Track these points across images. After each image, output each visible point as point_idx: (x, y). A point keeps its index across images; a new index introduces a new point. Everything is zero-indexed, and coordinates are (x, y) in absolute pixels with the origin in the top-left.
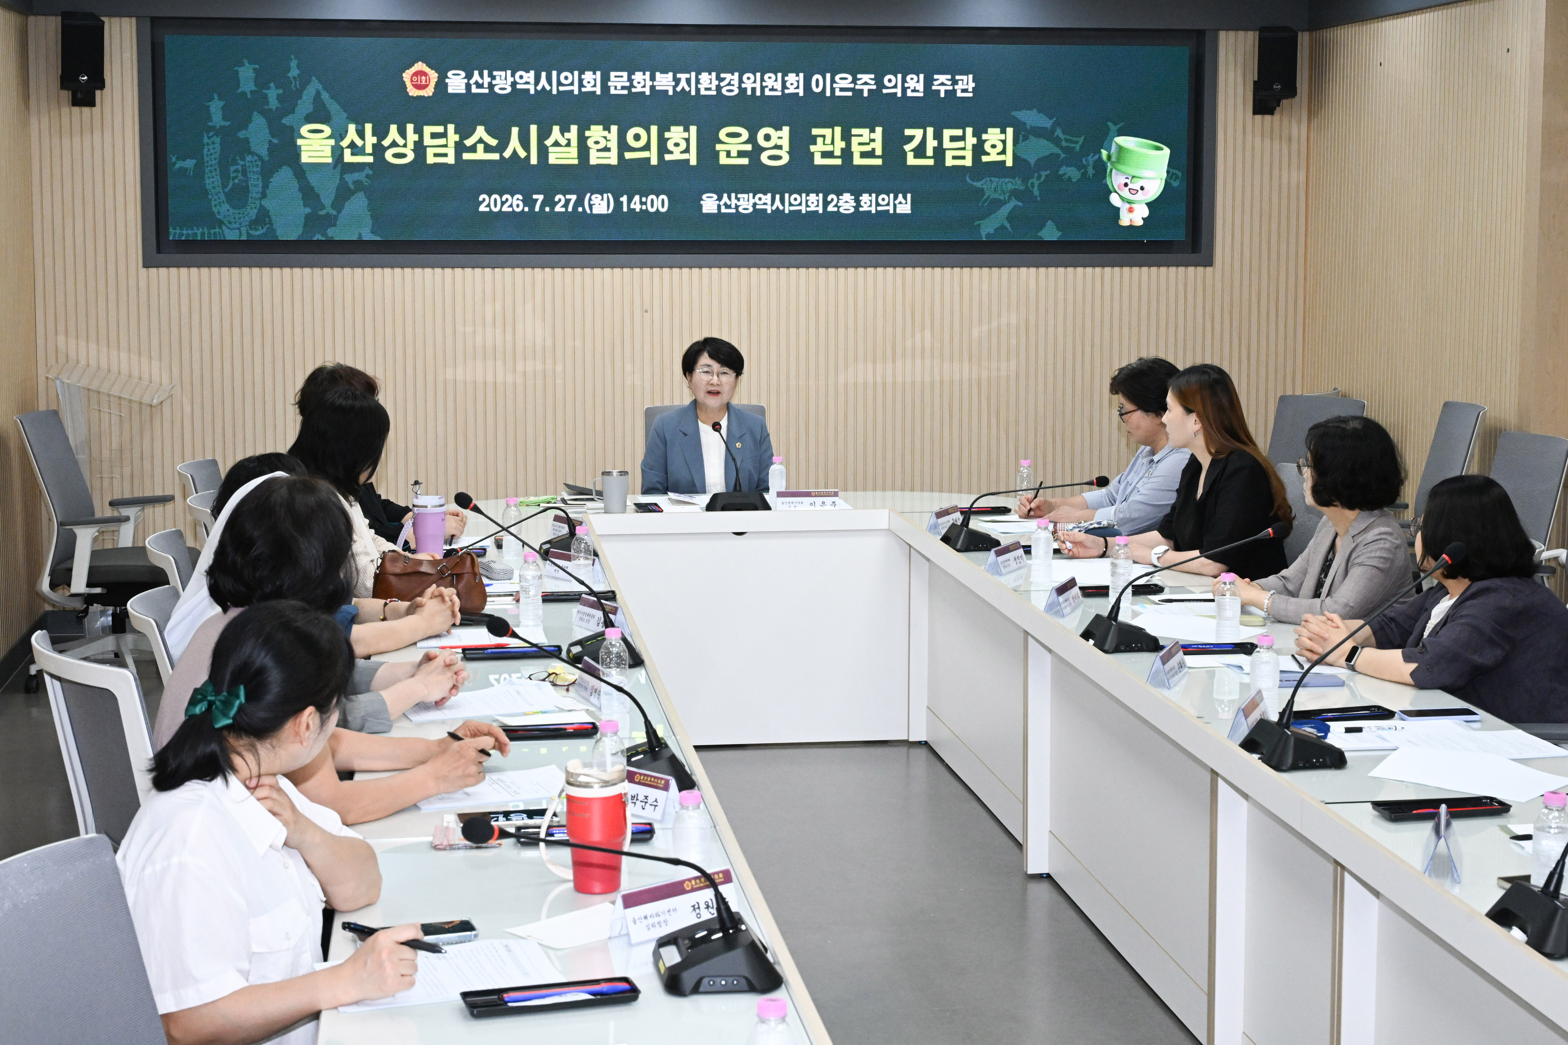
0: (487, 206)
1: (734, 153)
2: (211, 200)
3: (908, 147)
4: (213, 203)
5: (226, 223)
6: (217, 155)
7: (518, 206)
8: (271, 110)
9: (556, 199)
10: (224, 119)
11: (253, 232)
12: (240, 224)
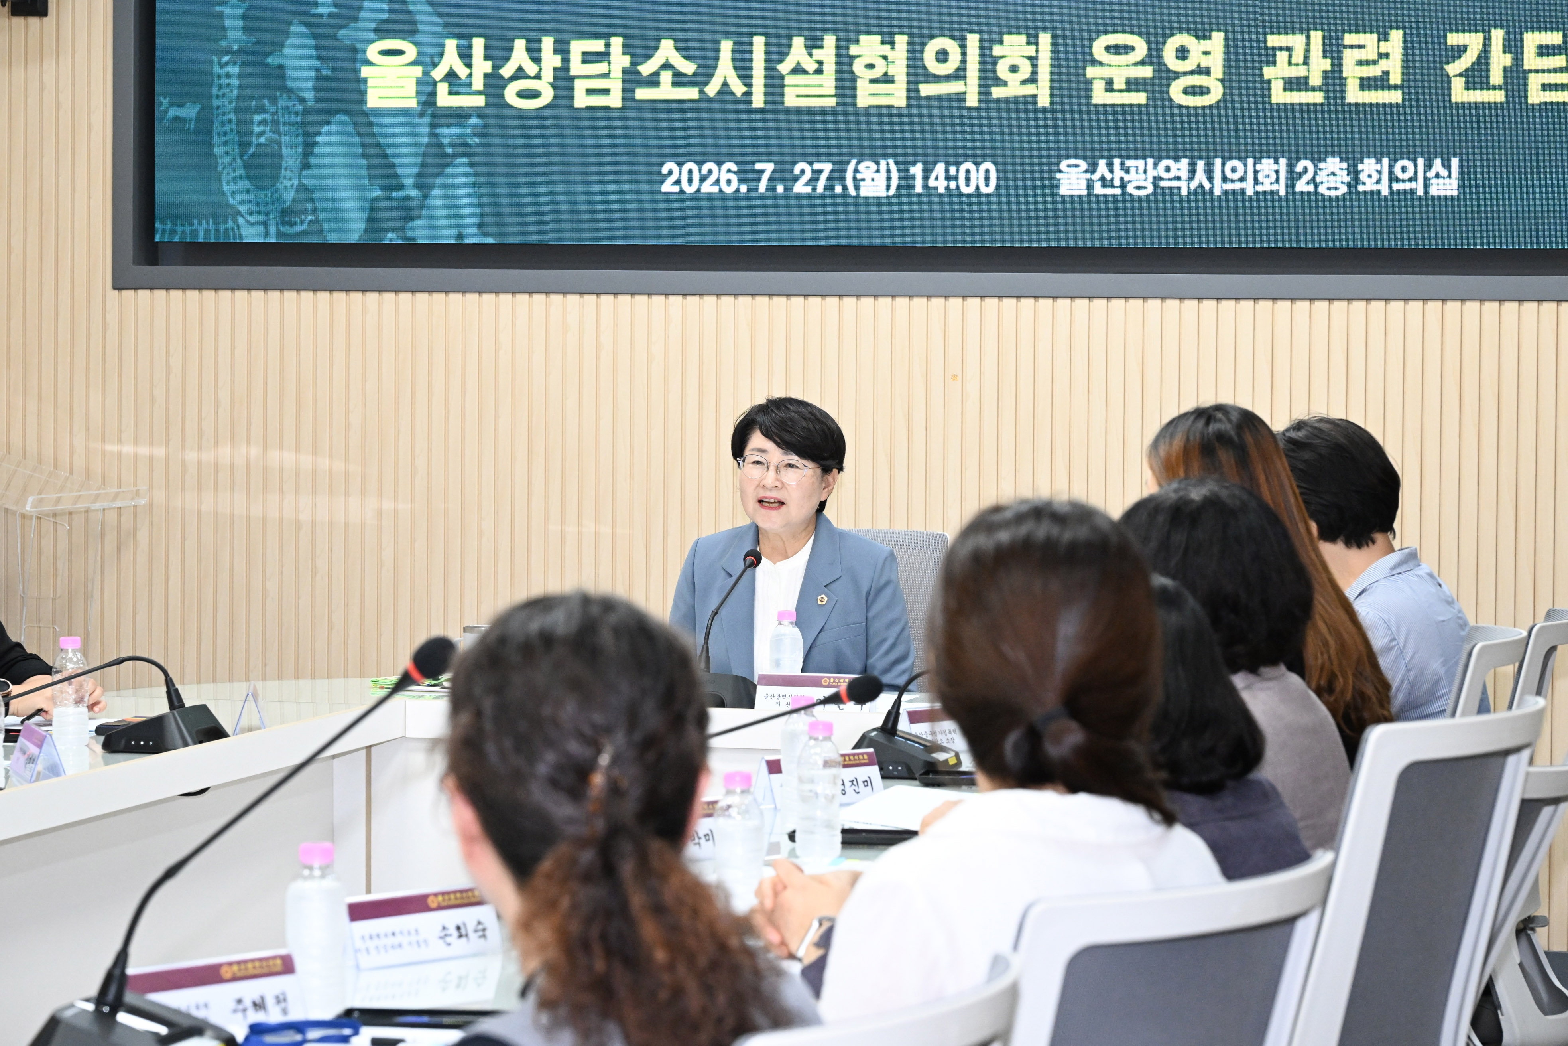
0: (675, 184)
1: (1119, 84)
2: (221, 173)
3: (1453, 69)
4: (225, 179)
5: (244, 213)
6: (234, 97)
7: (729, 183)
8: (321, 16)
9: (797, 170)
10: (247, 32)
11: (286, 230)
12: (267, 214)
